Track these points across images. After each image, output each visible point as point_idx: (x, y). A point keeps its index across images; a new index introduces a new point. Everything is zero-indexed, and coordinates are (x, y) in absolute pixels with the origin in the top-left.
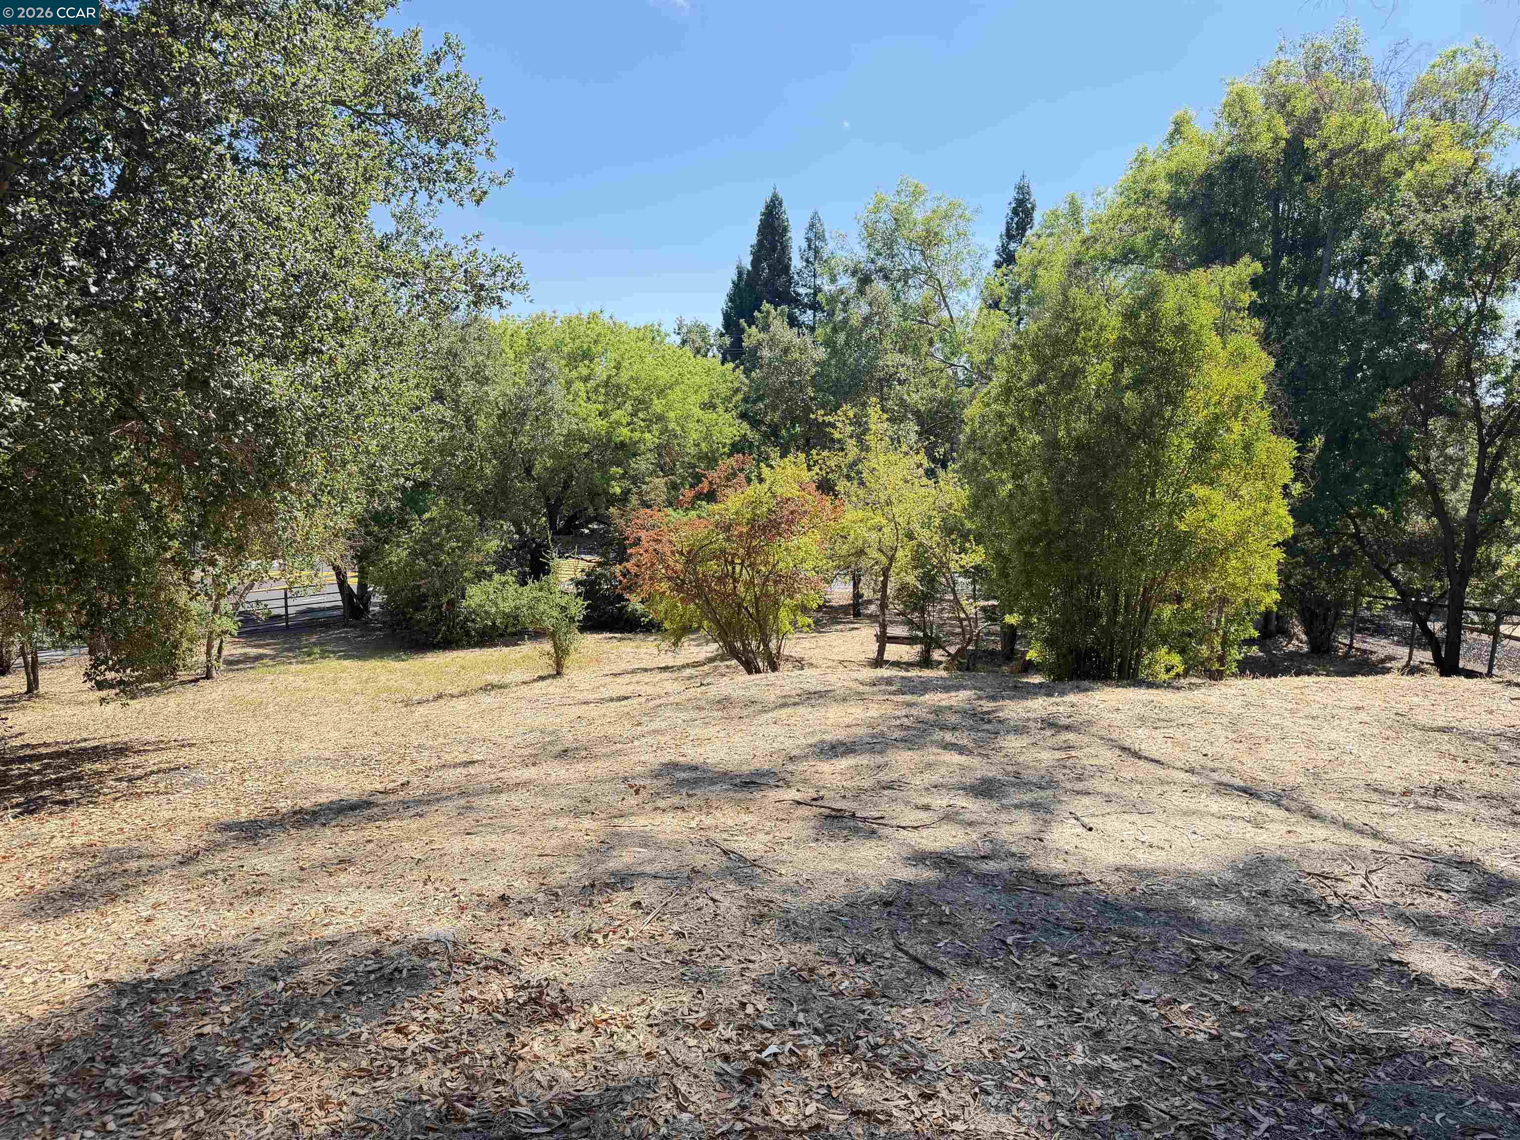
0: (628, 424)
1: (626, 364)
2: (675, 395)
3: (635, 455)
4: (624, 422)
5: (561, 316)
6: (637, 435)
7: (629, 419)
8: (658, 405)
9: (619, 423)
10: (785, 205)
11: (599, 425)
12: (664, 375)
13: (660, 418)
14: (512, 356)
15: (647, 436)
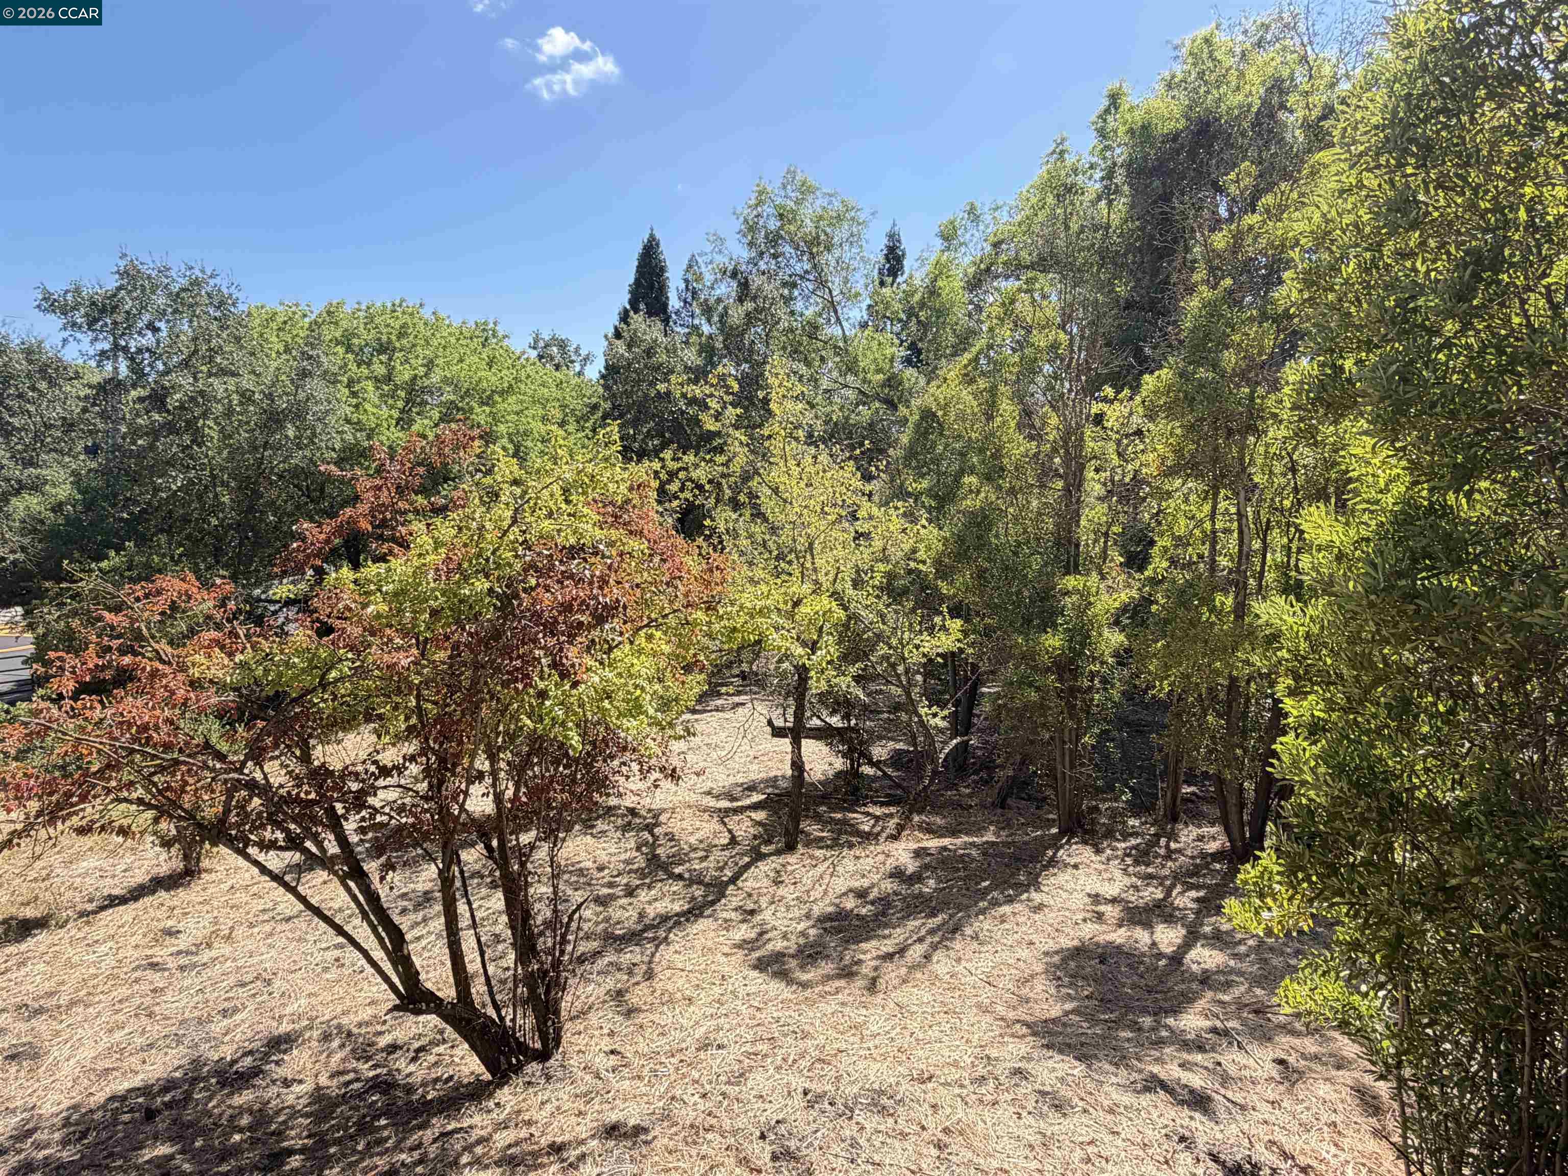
1: (440, 362)
2: (505, 405)
10: (662, 247)
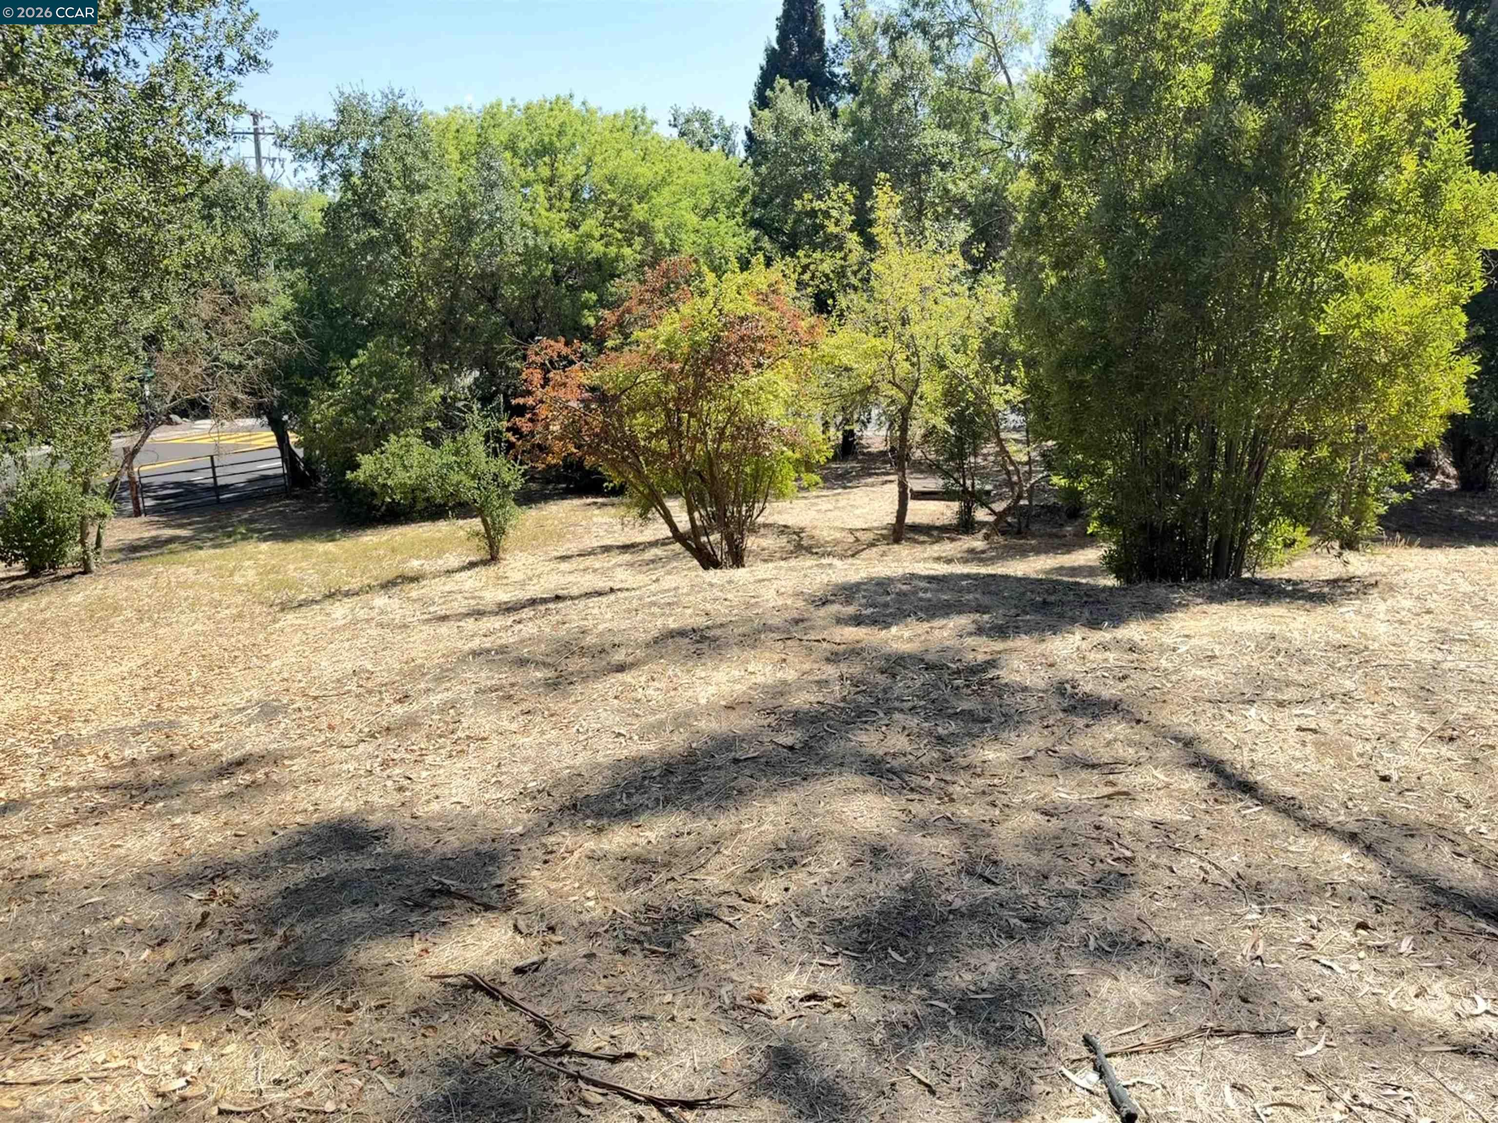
0: (602, 237)
1: (598, 159)
2: (660, 199)
3: (612, 276)
4: (597, 235)
5: (521, 103)
6: (613, 251)
7: (602, 230)
8: (639, 212)
9: (590, 236)
11: (565, 238)
12: (645, 173)
13: (644, 229)
14: (456, 156)
15: (627, 251)
